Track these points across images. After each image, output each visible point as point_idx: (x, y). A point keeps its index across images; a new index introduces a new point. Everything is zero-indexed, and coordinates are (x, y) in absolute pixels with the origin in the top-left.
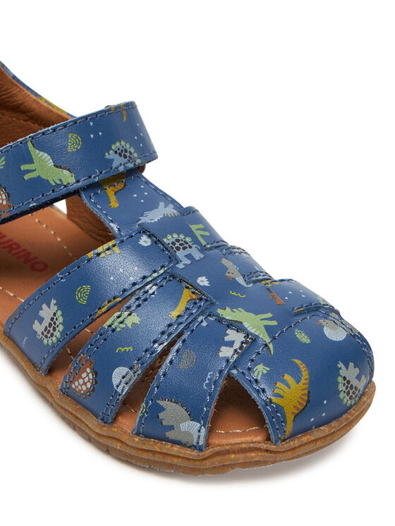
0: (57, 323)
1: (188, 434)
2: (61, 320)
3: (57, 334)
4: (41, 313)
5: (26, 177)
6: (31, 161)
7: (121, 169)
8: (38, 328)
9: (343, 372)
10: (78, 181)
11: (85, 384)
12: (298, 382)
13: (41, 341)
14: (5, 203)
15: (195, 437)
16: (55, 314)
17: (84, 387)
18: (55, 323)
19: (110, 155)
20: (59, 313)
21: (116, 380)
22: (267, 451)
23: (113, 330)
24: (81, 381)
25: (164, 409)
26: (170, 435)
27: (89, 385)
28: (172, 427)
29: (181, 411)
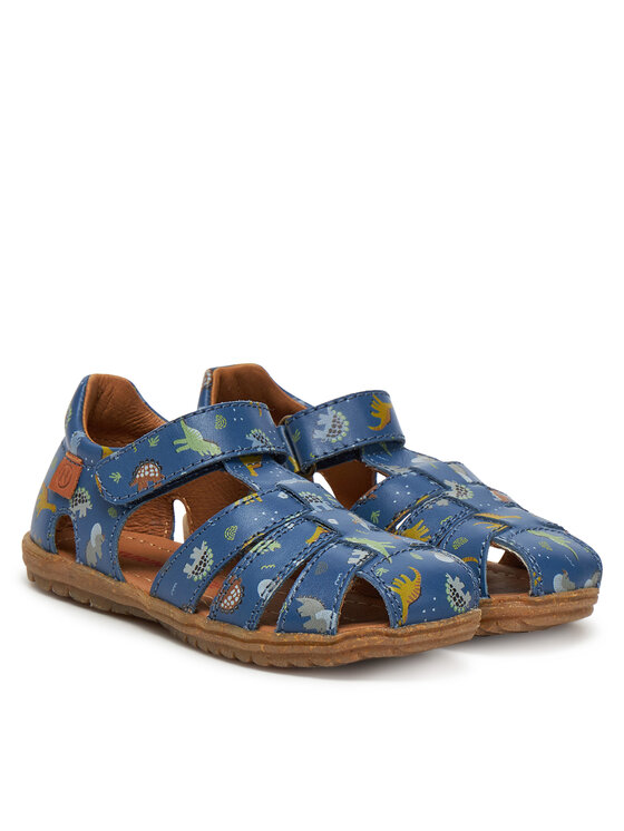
0: (208, 560)
1: (323, 621)
2: (211, 556)
3: (208, 568)
4: (192, 556)
5: (178, 451)
6: (184, 436)
7: (259, 450)
8: (188, 569)
9: (450, 580)
10: (223, 454)
11: (233, 599)
12: (412, 580)
13: (192, 578)
14: (157, 475)
15: (328, 623)
16: (205, 553)
17: (233, 603)
18: (205, 560)
19: (250, 437)
20: (210, 550)
21: (260, 591)
22: (387, 635)
23: (258, 554)
24: (230, 598)
25: (302, 604)
26: (307, 625)
27: (237, 599)
28: (309, 618)
29: (317, 603)
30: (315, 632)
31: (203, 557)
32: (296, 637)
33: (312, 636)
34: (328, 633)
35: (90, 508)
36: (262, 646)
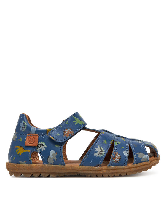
0: (102, 150)
1: (145, 158)
3: (104, 152)
5: (75, 124)
8: (96, 154)
11: (118, 158)
13: (98, 156)
14: (71, 132)
16: (100, 149)
17: (118, 159)
18: (101, 150)
20: (102, 148)
21: (125, 154)
23: (117, 145)
24: (116, 158)
26: (142, 160)
27: (119, 158)
28: (142, 158)
29: (142, 154)
30: (144, 162)
31: (100, 150)
32: (141, 164)
33: (144, 163)
34: (147, 161)
35: (46, 147)
36: (131, 169)
